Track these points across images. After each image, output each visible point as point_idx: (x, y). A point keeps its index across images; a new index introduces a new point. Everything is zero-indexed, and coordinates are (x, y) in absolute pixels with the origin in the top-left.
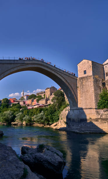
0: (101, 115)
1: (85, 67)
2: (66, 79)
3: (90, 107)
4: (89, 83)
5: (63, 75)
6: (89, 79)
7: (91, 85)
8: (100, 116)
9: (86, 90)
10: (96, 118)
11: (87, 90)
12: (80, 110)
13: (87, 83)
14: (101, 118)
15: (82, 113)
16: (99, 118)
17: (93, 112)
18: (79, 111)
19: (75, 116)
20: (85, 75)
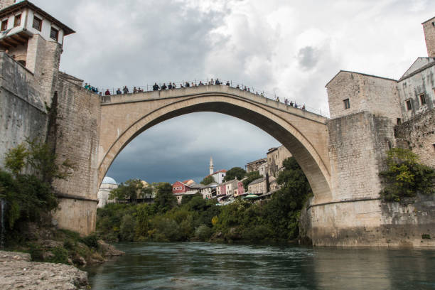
0: (394, 215)
1: (344, 91)
2: (296, 126)
3: (365, 196)
4: (359, 132)
5: (285, 116)
6: (357, 120)
7: (364, 137)
8: (391, 219)
9: (350, 151)
10: (381, 225)
11: (354, 151)
12: (338, 204)
13: (353, 133)
14: (396, 223)
15: (344, 213)
16: (391, 223)
17: (372, 209)
18: (337, 207)
19: (328, 219)
20: (346, 113)
